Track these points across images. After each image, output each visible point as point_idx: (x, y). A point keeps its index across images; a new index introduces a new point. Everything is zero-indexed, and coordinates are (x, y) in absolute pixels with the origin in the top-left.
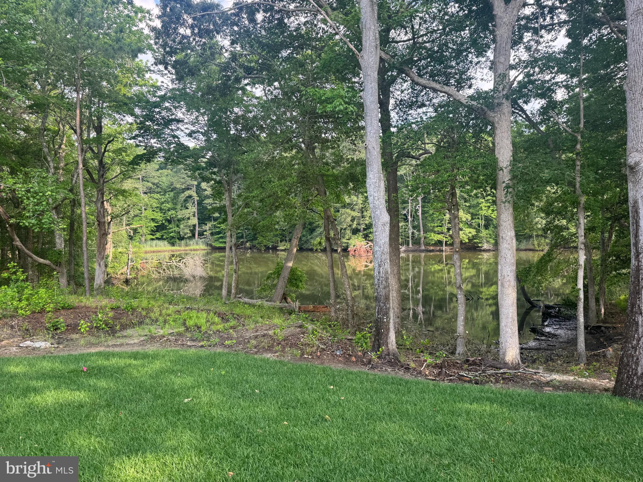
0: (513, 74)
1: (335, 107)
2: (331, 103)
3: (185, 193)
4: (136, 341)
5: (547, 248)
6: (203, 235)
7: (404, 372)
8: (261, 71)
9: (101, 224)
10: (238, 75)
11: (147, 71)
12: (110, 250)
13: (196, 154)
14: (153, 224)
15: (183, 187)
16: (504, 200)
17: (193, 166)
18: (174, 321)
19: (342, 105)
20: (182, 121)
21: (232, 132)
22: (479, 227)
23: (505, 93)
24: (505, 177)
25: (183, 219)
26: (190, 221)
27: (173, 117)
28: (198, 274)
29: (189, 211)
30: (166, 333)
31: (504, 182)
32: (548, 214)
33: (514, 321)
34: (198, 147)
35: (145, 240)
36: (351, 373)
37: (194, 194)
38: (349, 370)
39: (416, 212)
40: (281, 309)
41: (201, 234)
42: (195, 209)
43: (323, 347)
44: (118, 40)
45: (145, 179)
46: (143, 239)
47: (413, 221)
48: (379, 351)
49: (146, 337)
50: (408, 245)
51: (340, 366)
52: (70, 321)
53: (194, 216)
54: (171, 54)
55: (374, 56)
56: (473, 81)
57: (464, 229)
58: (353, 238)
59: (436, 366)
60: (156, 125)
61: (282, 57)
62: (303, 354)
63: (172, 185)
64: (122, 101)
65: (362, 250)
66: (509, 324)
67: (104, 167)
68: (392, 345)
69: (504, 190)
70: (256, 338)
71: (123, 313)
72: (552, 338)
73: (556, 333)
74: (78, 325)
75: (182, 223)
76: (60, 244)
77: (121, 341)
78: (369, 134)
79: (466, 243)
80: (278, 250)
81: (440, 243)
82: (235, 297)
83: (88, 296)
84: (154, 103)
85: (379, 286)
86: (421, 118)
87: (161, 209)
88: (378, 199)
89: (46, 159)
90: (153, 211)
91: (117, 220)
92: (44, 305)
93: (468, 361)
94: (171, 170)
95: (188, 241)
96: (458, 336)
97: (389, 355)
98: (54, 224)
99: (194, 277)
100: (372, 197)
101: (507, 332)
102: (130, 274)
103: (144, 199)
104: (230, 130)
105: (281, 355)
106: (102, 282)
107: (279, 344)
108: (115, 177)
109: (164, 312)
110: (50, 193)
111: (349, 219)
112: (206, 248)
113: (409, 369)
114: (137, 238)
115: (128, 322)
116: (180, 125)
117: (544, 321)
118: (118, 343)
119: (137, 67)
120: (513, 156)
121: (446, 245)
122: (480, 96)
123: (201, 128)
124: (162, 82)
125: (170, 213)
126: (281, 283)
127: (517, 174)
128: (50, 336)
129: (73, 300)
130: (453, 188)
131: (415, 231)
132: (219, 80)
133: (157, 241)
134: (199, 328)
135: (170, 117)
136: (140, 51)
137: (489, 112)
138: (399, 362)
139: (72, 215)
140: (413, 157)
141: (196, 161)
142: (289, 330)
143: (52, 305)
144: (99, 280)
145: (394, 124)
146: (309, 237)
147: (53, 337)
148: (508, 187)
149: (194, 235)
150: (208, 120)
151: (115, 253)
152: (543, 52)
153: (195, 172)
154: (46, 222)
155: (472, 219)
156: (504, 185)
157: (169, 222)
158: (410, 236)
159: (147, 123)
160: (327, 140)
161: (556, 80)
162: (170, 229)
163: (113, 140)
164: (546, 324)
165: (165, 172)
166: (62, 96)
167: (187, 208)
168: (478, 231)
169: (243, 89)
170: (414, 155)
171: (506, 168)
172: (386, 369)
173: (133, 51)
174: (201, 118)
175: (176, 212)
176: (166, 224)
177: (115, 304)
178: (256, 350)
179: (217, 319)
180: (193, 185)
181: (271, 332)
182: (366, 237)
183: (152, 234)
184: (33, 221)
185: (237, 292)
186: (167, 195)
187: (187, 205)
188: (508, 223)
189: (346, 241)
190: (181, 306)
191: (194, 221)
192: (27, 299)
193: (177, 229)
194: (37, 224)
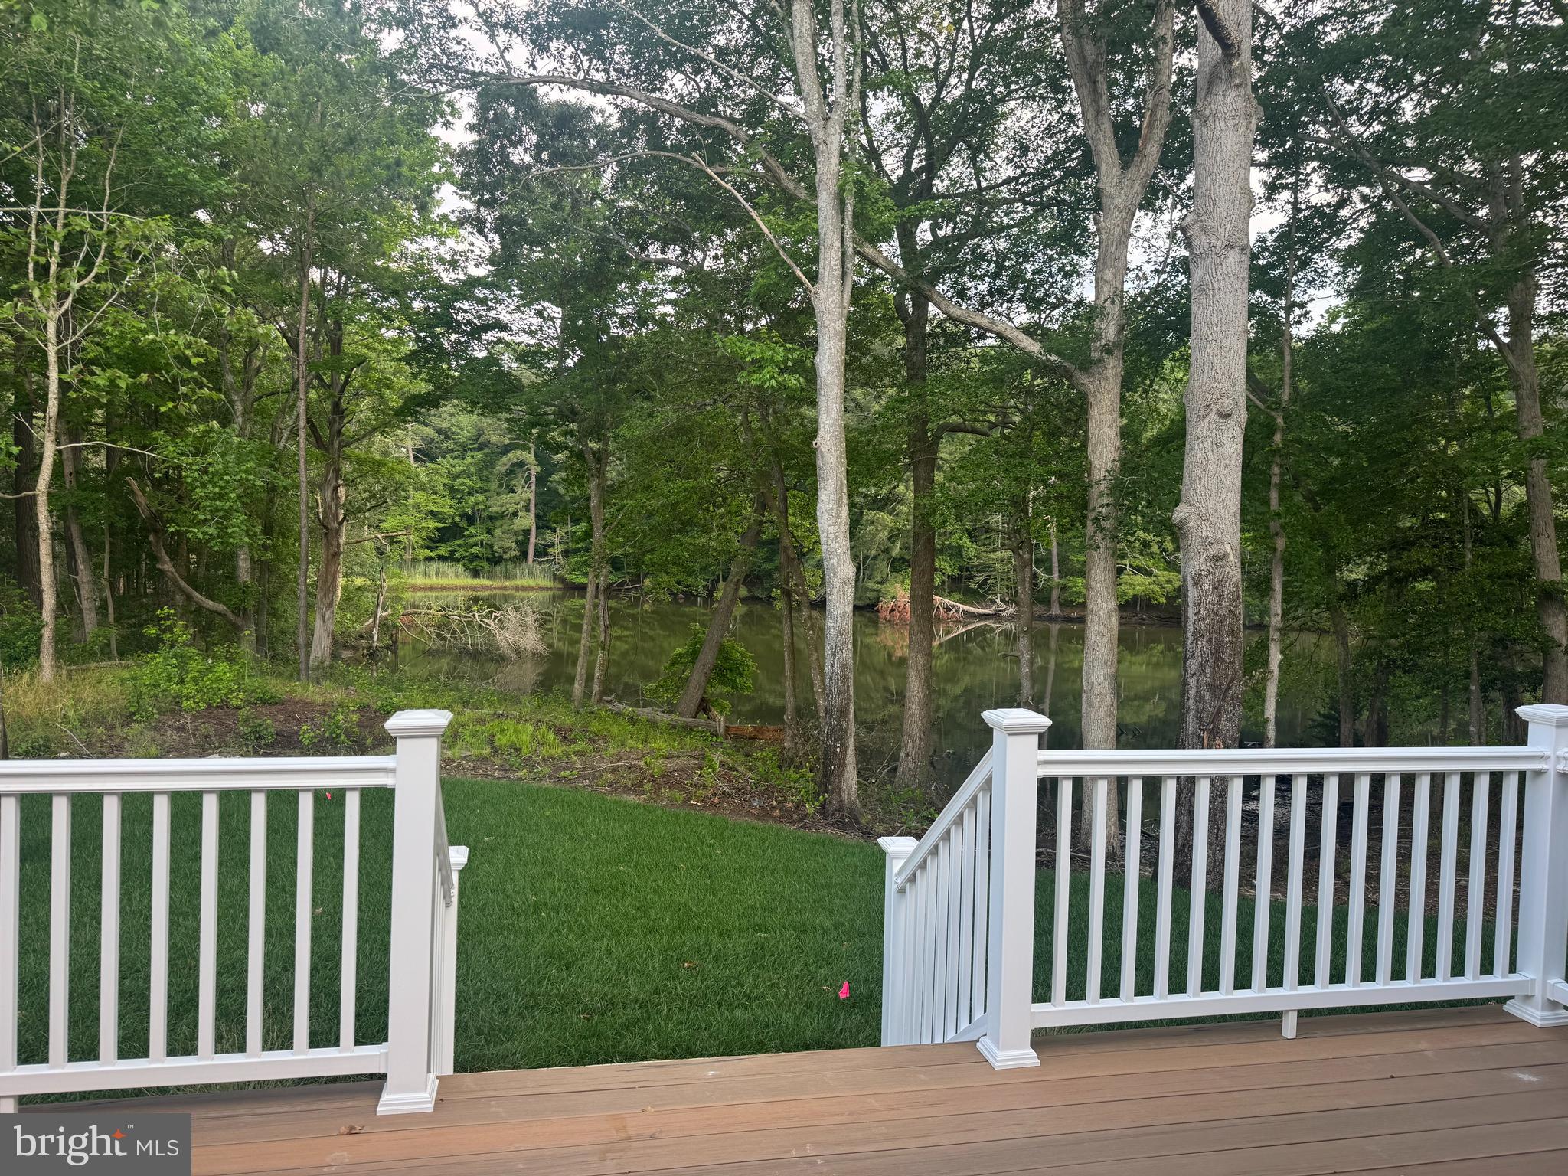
3: (510, 455)
6: (546, 554)
9: (330, 533)
14: (433, 524)
15: (506, 442)
17: (525, 422)
18: (472, 735)
25: (502, 516)
26: (517, 521)
28: (529, 647)
29: (515, 497)
30: (457, 755)
31: (1094, 509)
35: (414, 559)
37: (531, 460)
41: (541, 552)
42: (530, 494)
43: (727, 790)
46: (408, 557)
48: (819, 800)
52: (278, 727)
53: (528, 509)
55: (839, 290)
58: (891, 579)
62: (689, 799)
63: (480, 435)
67: (341, 416)
68: (850, 794)
69: (1093, 524)
70: (615, 770)
71: (377, 716)
74: (295, 734)
75: (498, 523)
82: (600, 701)
83: (304, 681)
87: (452, 490)
90: (435, 493)
91: (357, 519)
92: (227, 694)
95: (510, 566)
97: (841, 809)
99: (518, 652)
102: (380, 639)
103: (417, 475)
106: (327, 654)
107: (653, 781)
110: (244, 475)
112: (550, 585)
113: (870, 834)
114: (395, 554)
125: (472, 500)
126: (696, 676)
133: (441, 564)
134: (517, 750)
137: (1077, 374)
138: (858, 823)
141: (533, 413)
142: (678, 761)
143: (241, 695)
144: (321, 649)
148: (1098, 519)
149: (524, 555)
156: (1093, 514)
157: (470, 519)
162: (470, 536)
167: (512, 491)
175: (488, 498)
176: (462, 524)
177: (358, 699)
178: (611, 789)
179: (552, 738)
180: (528, 438)
181: (643, 763)
183: (427, 548)
184: (211, 531)
185: (606, 691)
186: (469, 460)
187: (513, 482)
188: (1104, 584)
189: (875, 586)
190: (486, 711)
191: (528, 521)
192: (195, 680)
193: (485, 537)
194: (219, 536)
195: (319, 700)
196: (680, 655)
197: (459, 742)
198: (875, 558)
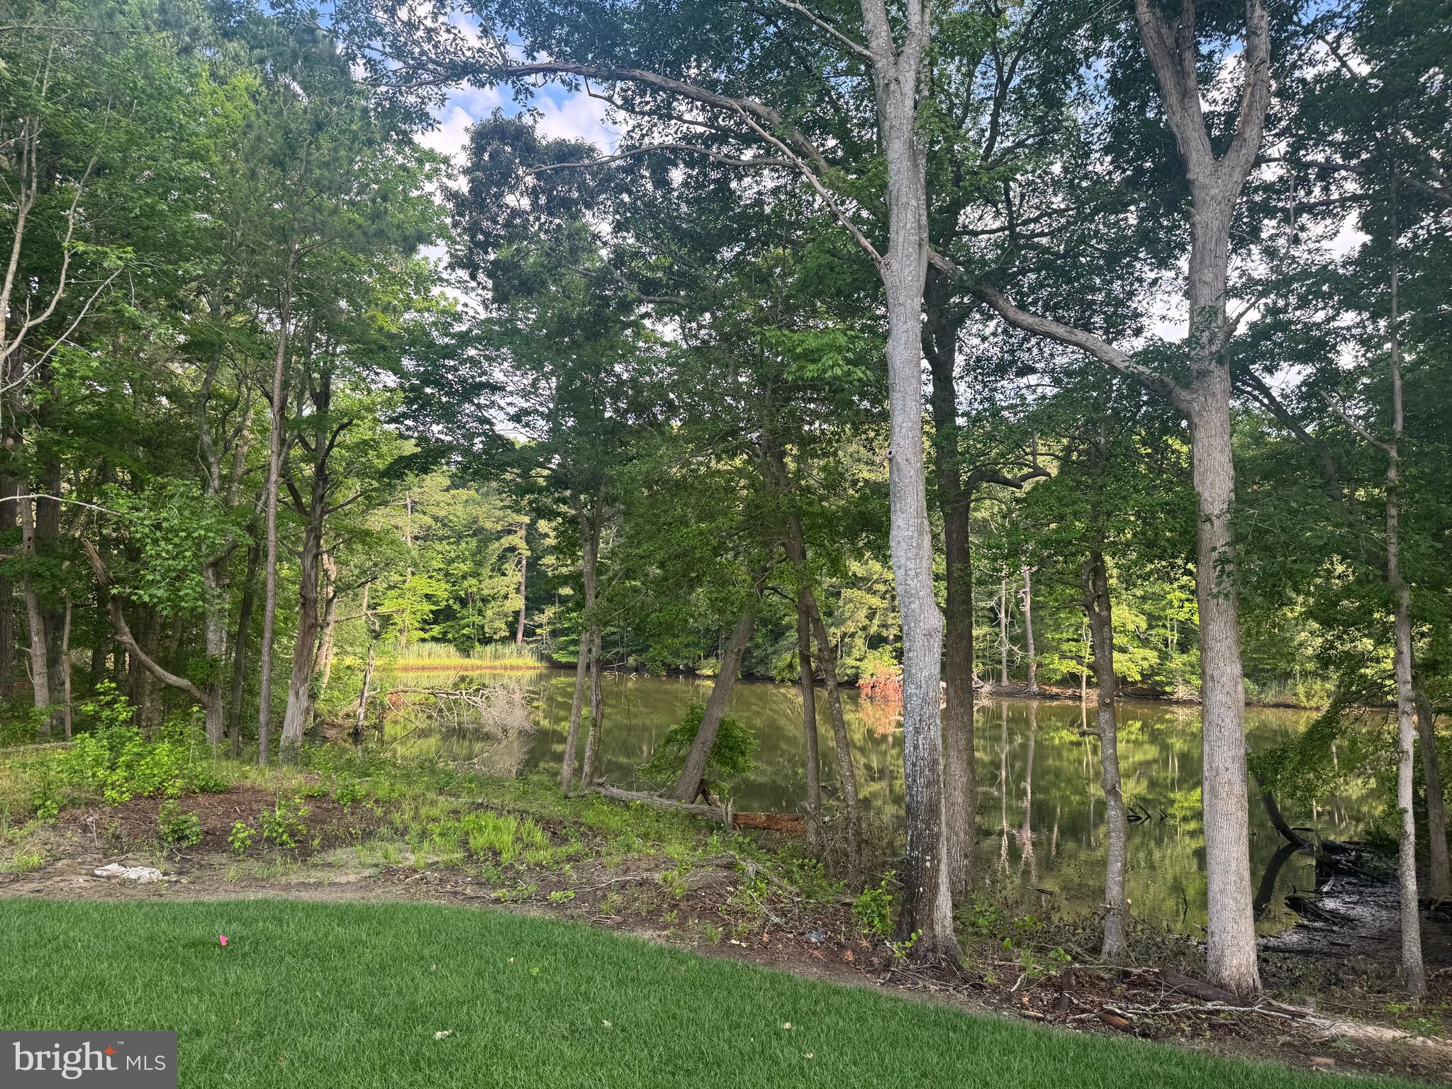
0: (1233, 307)
1: (825, 371)
2: (814, 361)
3: (503, 541)
4: (352, 878)
5: (1326, 704)
6: (534, 634)
7: (969, 996)
8: (677, 286)
9: (307, 602)
10: (626, 296)
11: (433, 281)
12: (328, 660)
13: (526, 459)
14: (427, 607)
15: (499, 528)
16: (1215, 591)
17: (517, 485)
18: (441, 835)
19: (839, 365)
20: (502, 389)
21: (607, 415)
22: (1167, 646)
23: (1214, 349)
24: (1216, 536)
25: (494, 598)
26: (507, 603)
27: (484, 379)
29: (507, 580)
30: (422, 863)
31: (1214, 549)
32: (1327, 623)
33: (1242, 879)
34: (533, 444)
35: (408, 641)
36: (837, 992)
37: (522, 545)
38: (834, 985)
39: (1017, 605)
40: (693, 816)
41: (529, 633)
42: (519, 577)
43: (777, 920)
44: (377, 216)
45: (419, 507)
46: (403, 639)
47: (1012, 624)
48: (910, 939)
49: (376, 870)
50: (999, 679)
51: (814, 973)
52: (213, 822)
53: (518, 590)
54: (484, 246)
55: (914, 264)
56: (1144, 321)
57: (1131, 649)
58: (870, 656)
59: (1049, 984)
60: (446, 394)
61: (722, 261)
62: (728, 936)
63: (475, 522)
64: (375, 342)
65: (890, 686)
66: (1231, 888)
67: (325, 481)
68: (944, 926)
69: (1215, 568)
70: (623, 887)
71: (334, 808)
72: (1342, 927)
73: (1352, 913)
74: (229, 832)
75: (490, 605)
76: (216, 642)
77: (320, 874)
78: (897, 429)
79: (1135, 683)
80: (699, 677)
81: (1073, 679)
82: (590, 784)
83: (262, 765)
84: (443, 348)
85: (915, 781)
86: (1023, 398)
87: (447, 574)
88: (917, 575)
89: (204, 458)
90: (430, 577)
91: (347, 595)
92: (164, 781)
93: (1127, 974)
94: (477, 491)
95: (499, 647)
96: (1108, 910)
97: (934, 949)
98: (205, 600)
100: (902, 571)
101: (1224, 907)
102: (366, 717)
103: (409, 552)
104: (604, 410)
105: (675, 936)
106: (299, 734)
107: (675, 906)
108: (349, 502)
109: (423, 811)
110: (202, 532)
111: (863, 613)
112: (538, 664)
113: (982, 987)
114: (390, 635)
115: (341, 830)
116: (496, 398)
117: (1320, 883)
118: (312, 881)
119: (415, 271)
120: (1236, 490)
121: (1089, 684)
122: (1157, 353)
123: (541, 404)
124: (466, 305)
125: (466, 584)
126: (697, 754)
127: (1245, 531)
128: (165, 854)
129: (229, 772)
130: (1097, 557)
131: (1015, 649)
132: (584, 306)
133: (433, 644)
134: (496, 854)
135: (478, 380)
136: (425, 239)
137: (1178, 390)
138: (960, 968)
139: (250, 581)
140: (1007, 483)
141: (525, 475)
142: (702, 872)
143: (179, 783)
144: (293, 728)
145: (961, 409)
146: (770, 650)
147: (170, 858)
148: (1223, 560)
149: (513, 636)
150: (558, 388)
151: (336, 669)
152: (1302, 262)
153: (522, 496)
154: (186, 595)
155: (1150, 627)
156: (1215, 555)
157: (463, 602)
158: (1004, 660)
159: (428, 390)
160: (812, 439)
161: (1336, 324)
162: (463, 618)
163: (350, 423)
164: (1326, 889)
165: (463, 494)
166: (254, 328)
167: (504, 574)
168: (1164, 657)
169: (636, 325)
170: (1009, 476)
171: (1218, 517)
172: (925, 987)
173: (405, 239)
174: (543, 384)
175: (480, 582)
176: (456, 607)
177: (317, 787)
178: (619, 919)
179: (539, 836)
180: (520, 525)
181: (657, 877)
182: (899, 655)
183: (422, 629)
184: (160, 593)
185: (596, 770)
186: (464, 545)
187: (506, 566)
188: (1225, 644)
189: (854, 663)
190: (464, 799)
191: (518, 603)
192: (129, 766)
193: (477, 619)
194: (169, 599)
195: (271, 787)
196: (676, 732)
197: (426, 845)
198: (852, 635)
